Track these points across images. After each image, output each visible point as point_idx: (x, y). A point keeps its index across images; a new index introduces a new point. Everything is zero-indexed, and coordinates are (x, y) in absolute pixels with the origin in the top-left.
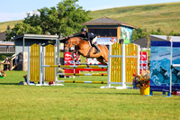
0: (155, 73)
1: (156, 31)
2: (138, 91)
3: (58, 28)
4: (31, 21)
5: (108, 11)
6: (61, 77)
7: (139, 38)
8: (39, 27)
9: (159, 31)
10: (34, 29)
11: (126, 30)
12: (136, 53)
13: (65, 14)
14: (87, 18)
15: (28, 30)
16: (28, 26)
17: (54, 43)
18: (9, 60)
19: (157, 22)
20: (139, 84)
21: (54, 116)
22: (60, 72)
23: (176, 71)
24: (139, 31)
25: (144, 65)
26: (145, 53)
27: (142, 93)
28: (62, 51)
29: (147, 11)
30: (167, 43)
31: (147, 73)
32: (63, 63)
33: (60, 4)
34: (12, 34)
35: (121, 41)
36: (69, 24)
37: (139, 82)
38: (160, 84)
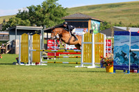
0: (118, 55)
1: (118, 24)
2: (104, 69)
3: (42, 21)
4: (22, 16)
5: (81, 8)
6: (45, 58)
7: (105, 29)
8: (28, 21)
9: (120, 23)
10: (24, 22)
11: (95, 23)
12: (103, 40)
13: (48, 10)
14: (65, 14)
15: (19, 23)
16: (20, 20)
17: (39, 32)
18: (5, 46)
19: (119, 16)
20: (105, 64)
21: (39, 89)
22: (44, 55)
23: (133, 54)
24: (105, 23)
25: (109, 50)
26: (109, 41)
27: (107, 71)
28: (45, 39)
29: (112, 9)
30: (126, 33)
31: (111, 56)
32: (46, 48)
33: (44, 3)
34: (7, 26)
35: (91, 31)
36: (51, 18)
37: (105, 63)
38: (121, 64)
